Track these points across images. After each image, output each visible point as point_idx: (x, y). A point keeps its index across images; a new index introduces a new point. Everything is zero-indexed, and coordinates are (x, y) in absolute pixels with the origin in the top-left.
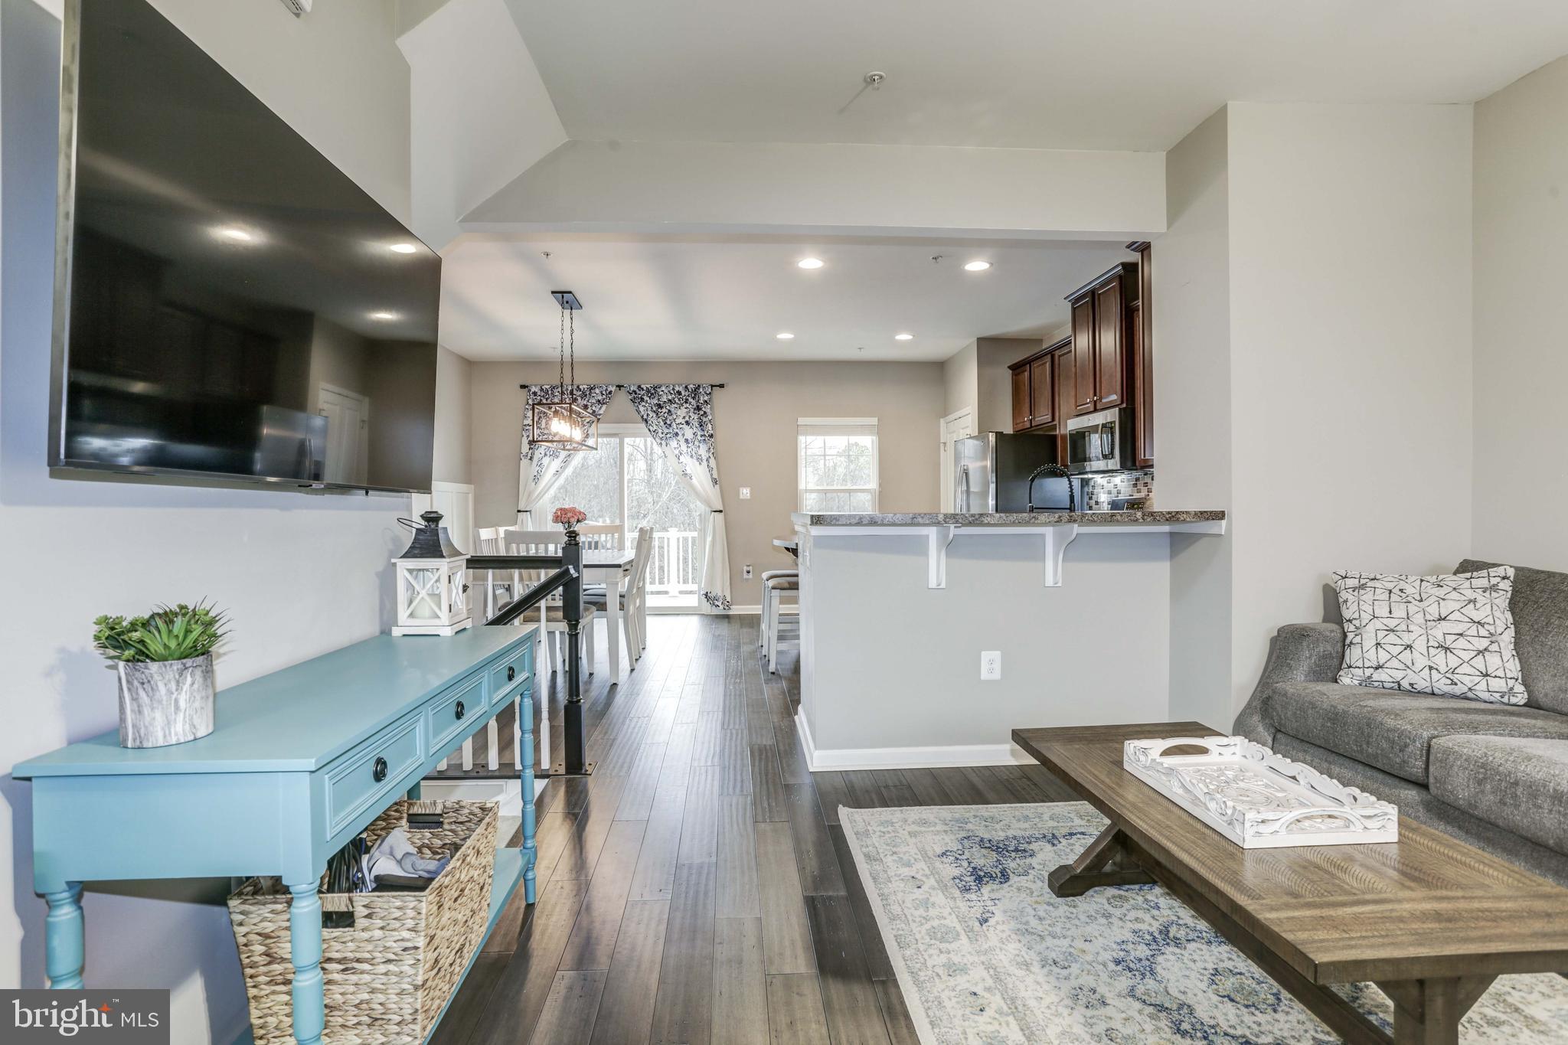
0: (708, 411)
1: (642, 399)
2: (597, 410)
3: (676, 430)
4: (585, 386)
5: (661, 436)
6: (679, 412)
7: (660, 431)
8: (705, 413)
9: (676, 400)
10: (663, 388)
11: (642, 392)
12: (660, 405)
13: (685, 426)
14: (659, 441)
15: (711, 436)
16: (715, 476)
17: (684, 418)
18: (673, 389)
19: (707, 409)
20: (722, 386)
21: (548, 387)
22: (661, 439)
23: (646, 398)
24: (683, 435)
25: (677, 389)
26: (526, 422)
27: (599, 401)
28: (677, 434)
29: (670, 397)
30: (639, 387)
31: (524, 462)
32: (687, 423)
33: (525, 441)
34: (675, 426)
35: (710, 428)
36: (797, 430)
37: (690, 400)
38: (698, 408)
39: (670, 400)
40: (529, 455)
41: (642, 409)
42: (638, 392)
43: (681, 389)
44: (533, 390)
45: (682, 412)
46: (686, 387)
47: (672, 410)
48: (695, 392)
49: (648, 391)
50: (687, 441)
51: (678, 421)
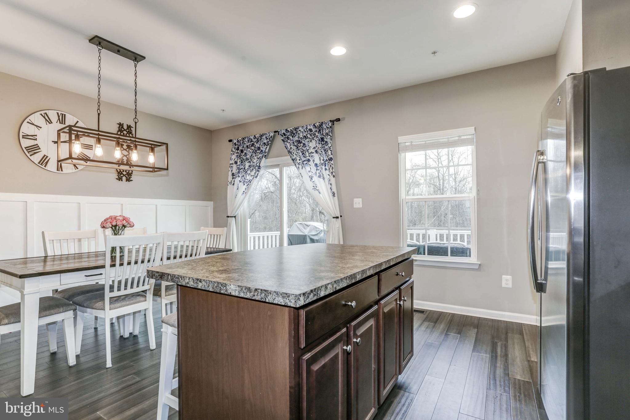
0: (329, 140)
1: (288, 138)
2: (264, 150)
3: (308, 158)
4: (258, 135)
5: (299, 162)
6: (311, 144)
7: (298, 158)
8: (326, 142)
9: (309, 136)
10: (300, 129)
11: (288, 134)
12: (299, 141)
13: (315, 154)
14: (297, 166)
15: (331, 159)
16: (334, 190)
17: (314, 148)
18: (307, 128)
19: (328, 139)
20: (338, 120)
21: (240, 139)
22: (299, 164)
23: (291, 137)
24: (314, 161)
25: (309, 127)
26: (231, 162)
27: (265, 143)
28: (309, 160)
29: (305, 135)
30: (286, 130)
31: (230, 187)
32: (316, 152)
33: (230, 173)
34: (307, 155)
35: (330, 154)
36: (398, 149)
37: (317, 134)
38: (322, 139)
39: (305, 137)
40: (233, 182)
41: (288, 144)
42: (286, 134)
43: (312, 127)
44: (234, 142)
45: (313, 144)
46: (314, 125)
47: (306, 143)
48: (320, 128)
49: (292, 132)
50: (316, 165)
51: (310, 151)
